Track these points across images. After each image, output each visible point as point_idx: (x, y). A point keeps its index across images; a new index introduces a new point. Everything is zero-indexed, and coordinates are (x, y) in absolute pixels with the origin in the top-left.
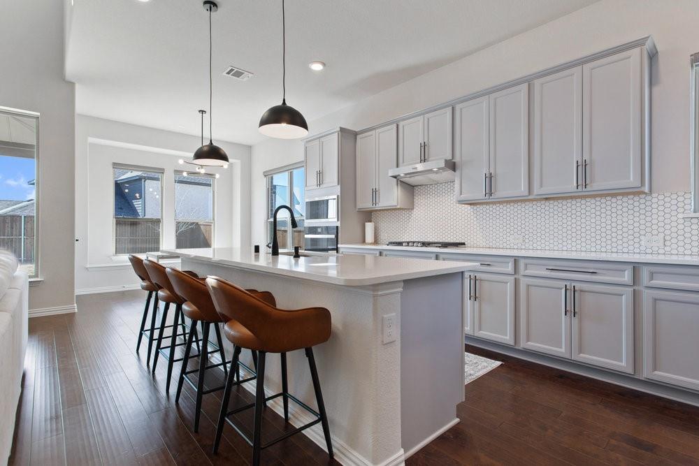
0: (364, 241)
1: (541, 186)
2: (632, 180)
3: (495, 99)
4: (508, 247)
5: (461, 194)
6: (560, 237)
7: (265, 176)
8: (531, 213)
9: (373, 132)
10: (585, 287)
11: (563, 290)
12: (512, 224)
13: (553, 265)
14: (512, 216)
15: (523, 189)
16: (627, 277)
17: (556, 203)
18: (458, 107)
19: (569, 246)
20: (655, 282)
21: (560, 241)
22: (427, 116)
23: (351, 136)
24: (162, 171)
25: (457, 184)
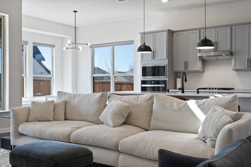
0: (176, 88)
5: (235, 66)
7: (91, 48)
9: (185, 32)
18: (234, 28)
22: (217, 29)
23: (171, 33)
24: (26, 43)
25: (233, 62)
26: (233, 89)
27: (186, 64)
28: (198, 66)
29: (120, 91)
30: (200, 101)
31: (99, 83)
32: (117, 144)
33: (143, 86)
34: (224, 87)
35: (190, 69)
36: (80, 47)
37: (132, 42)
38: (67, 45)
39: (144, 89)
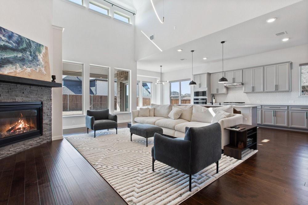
2: (287, 89)
3: (254, 69)
5: (245, 91)
7: (169, 83)
9: (217, 74)
10: (278, 111)
13: (270, 106)
15: (262, 90)
16: (286, 108)
18: (244, 70)
20: (292, 109)
22: (234, 71)
23: (209, 74)
24: (139, 82)
25: (244, 88)
26: (244, 103)
27: (217, 90)
28: (224, 91)
29: (185, 103)
30: (215, 108)
31: (175, 100)
32: (174, 127)
33: (195, 101)
34: (239, 102)
35: (220, 92)
36: (163, 83)
37: (189, 79)
38: (157, 82)
39: (195, 103)
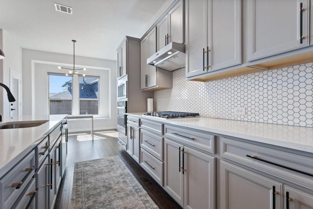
1: (255, 50)
4: (233, 118)
6: (285, 110)
8: (253, 85)
11: (271, 191)
12: (236, 97)
14: (236, 89)
15: (236, 57)
17: (280, 72)
19: (296, 121)
21: (285, 115)
22: (170, 14)
